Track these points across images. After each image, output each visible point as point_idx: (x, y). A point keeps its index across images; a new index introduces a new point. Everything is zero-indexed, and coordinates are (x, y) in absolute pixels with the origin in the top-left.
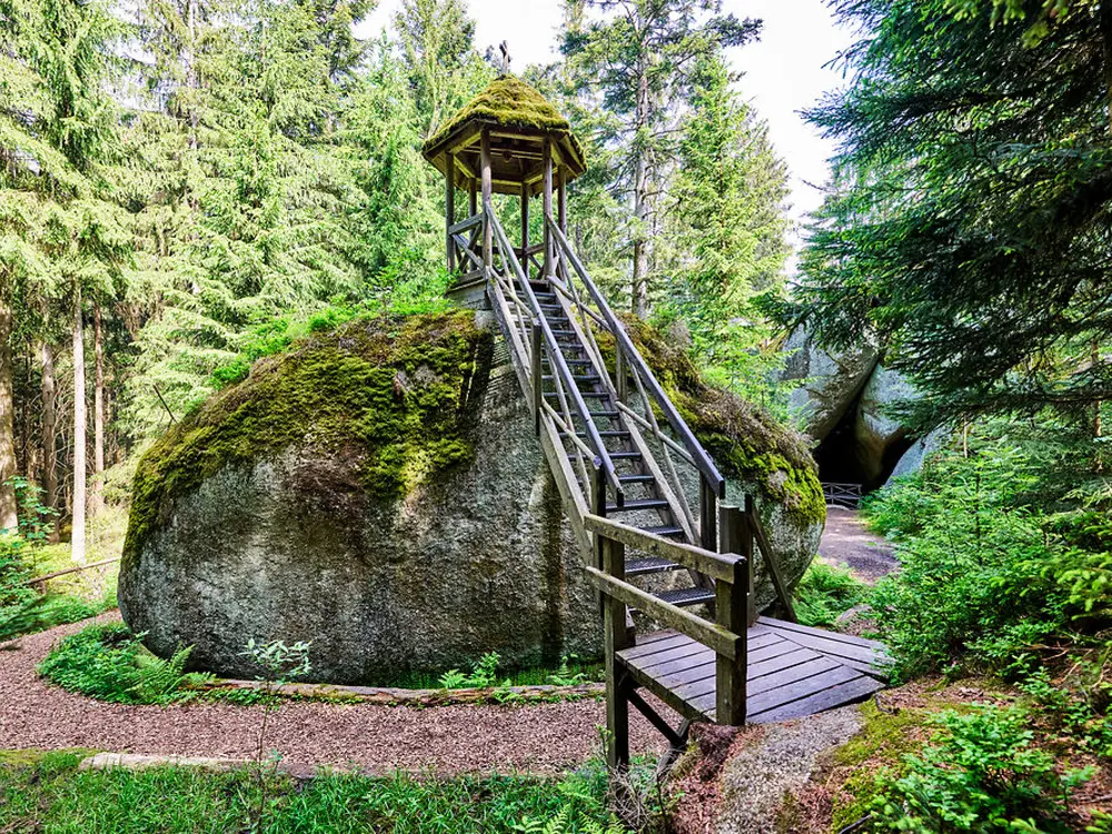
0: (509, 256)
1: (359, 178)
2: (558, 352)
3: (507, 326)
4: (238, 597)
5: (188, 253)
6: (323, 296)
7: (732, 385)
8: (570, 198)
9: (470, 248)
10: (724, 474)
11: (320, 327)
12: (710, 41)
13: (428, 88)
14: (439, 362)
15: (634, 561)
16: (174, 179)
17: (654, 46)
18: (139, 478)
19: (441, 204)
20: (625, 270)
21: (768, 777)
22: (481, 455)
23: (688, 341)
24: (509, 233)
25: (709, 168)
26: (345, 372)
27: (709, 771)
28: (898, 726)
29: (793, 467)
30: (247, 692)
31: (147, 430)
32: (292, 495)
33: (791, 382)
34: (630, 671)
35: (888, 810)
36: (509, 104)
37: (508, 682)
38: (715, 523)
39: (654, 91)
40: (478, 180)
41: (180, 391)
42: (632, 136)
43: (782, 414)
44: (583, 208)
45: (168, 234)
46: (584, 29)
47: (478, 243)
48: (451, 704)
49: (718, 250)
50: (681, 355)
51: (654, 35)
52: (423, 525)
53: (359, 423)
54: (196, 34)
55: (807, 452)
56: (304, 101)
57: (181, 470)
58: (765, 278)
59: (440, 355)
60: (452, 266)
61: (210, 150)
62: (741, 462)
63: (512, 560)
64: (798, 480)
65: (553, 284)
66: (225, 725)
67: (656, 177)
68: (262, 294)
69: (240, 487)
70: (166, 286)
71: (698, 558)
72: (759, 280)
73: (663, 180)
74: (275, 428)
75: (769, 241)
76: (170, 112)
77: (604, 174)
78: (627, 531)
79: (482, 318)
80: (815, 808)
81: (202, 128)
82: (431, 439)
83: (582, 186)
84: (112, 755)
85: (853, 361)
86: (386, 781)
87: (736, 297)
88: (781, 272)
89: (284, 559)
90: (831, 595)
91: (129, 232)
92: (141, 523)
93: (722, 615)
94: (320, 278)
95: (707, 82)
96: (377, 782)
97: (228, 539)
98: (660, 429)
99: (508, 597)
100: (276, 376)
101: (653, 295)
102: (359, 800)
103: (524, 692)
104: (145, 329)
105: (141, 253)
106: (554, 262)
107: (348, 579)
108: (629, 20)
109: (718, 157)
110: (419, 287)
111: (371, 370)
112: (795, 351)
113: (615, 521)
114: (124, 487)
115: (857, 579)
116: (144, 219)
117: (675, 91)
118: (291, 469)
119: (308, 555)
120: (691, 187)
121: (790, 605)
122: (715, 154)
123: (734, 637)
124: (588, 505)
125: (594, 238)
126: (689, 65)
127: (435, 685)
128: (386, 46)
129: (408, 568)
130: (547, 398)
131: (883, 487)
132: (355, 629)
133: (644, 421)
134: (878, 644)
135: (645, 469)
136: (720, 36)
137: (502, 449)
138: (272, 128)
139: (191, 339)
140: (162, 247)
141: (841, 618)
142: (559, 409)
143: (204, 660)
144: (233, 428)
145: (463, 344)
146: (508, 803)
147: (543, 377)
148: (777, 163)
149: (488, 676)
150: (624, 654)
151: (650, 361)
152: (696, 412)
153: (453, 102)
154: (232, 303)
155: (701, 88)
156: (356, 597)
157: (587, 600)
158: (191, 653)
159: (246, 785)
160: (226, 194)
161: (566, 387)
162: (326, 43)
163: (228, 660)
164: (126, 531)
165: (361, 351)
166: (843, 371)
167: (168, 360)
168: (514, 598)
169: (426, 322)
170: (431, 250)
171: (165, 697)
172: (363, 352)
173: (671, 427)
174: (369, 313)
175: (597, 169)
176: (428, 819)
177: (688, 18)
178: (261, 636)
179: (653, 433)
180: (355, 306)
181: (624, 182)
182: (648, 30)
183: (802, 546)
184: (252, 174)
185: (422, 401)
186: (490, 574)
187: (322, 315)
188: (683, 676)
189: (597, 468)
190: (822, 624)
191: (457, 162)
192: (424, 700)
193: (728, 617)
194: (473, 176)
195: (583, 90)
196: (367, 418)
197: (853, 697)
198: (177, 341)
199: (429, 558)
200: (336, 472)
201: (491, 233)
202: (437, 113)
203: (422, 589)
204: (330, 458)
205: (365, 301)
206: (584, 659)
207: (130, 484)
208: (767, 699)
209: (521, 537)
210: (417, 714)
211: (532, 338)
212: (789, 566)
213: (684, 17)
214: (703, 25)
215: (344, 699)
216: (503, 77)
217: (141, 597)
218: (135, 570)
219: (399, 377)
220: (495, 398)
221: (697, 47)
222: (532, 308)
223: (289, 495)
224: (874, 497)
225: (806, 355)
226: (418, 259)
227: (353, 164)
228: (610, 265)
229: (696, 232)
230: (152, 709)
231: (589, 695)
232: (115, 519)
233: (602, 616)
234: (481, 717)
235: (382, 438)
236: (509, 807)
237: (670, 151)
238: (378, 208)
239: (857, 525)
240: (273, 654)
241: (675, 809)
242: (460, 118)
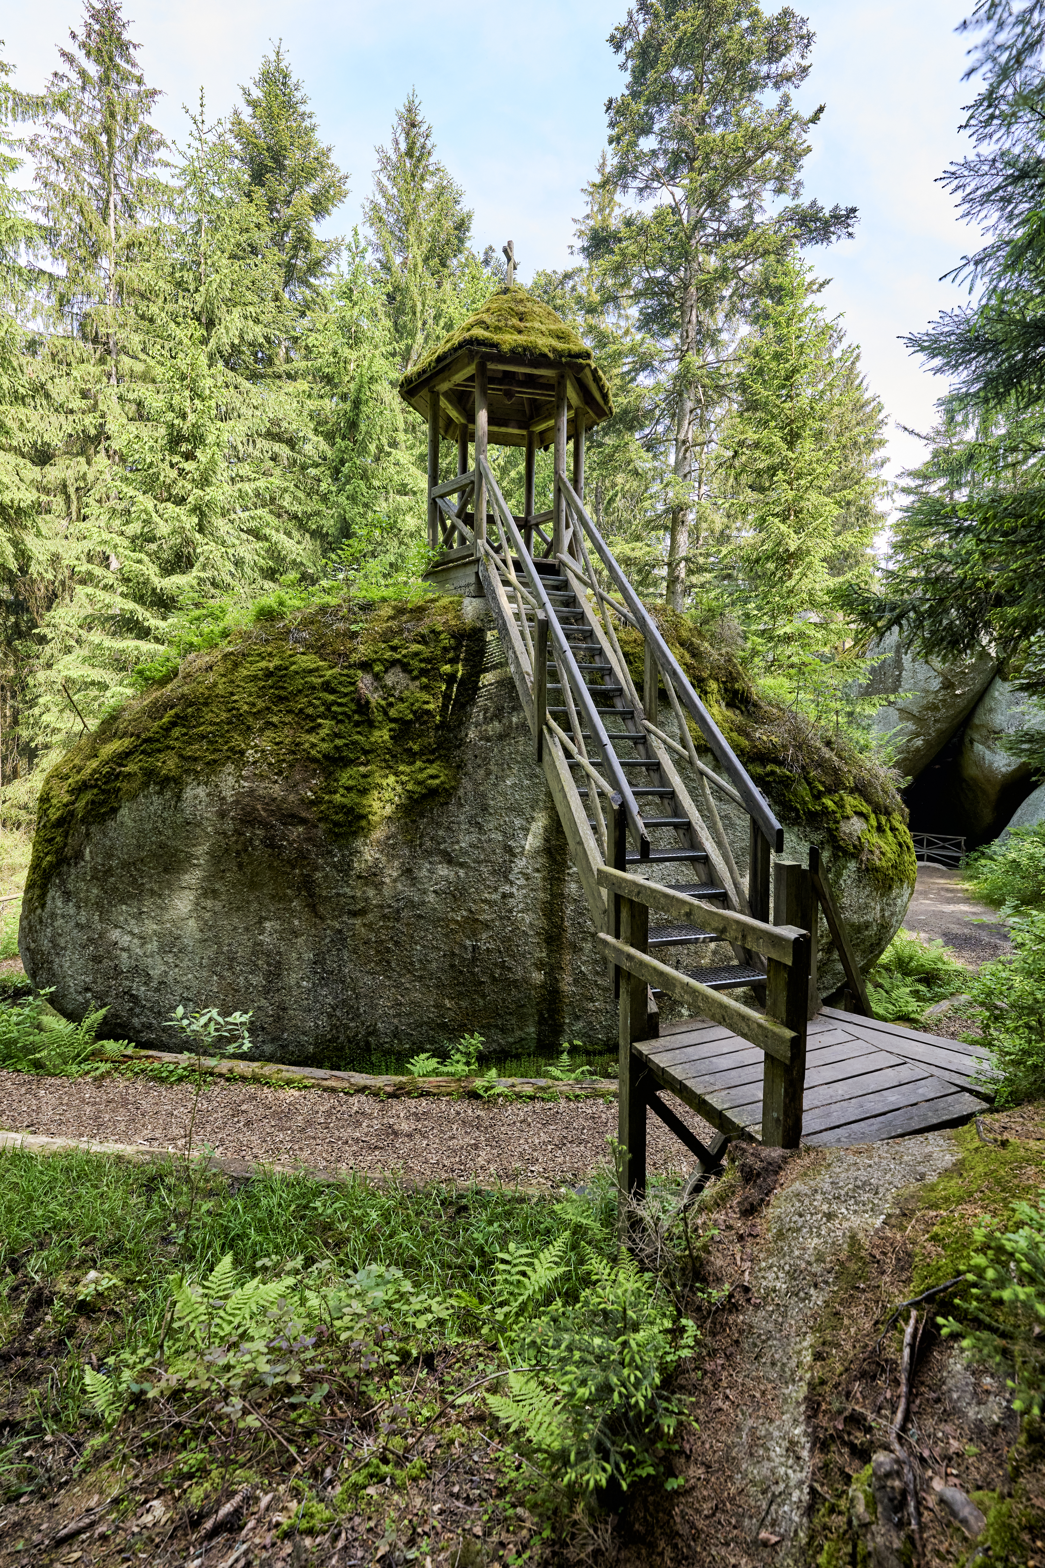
0: (509, 527)
1: (318, 423)
2: (569, 654)
3: (503, 618)
4: (163, 950)
5: (104, 518)
6: (271, 574)
7: (796, 701)
8: (589, 449)
9: (458, 516)
10: (781, 818)
11: (267, 616)
12: (784, 238)
13: (410, 303)
14: (415, 663)
15: (661, 927)
16: (90, 422)
17: (707, 245)
18: (44, 799)
19: (421, 458)
20: (660, 545)
21: (830, 1216)
22: (467, 784)
23: (740, 641)
24: (508, 495)
25: (775, 411)
26: (297, 673)
27: (752, 1204)
28: (1005, 1163)
29: (874, 812)
30: (172, 1067)
31: (56, 738)
32: (229, 826)
33: (875, 699)
34: (651, 1070)
35: (990, 1274)
36: (513, 327)
37: (493, 1072)
38: (768, 882)
39: (705, 307)
40: (471, 426)
41: (94, 692)
42: (673, 367)
43: (862, 742)
44: (607, 463)
45: (82, 493)
46: (615, 223)
47: (469, 509)
48: (421, 1095)
49: (783, 521)
50: (730, 660)
51: (709, 231)
52: (392, 872)
53: (313, 739)
54: (118, 236)
55: (895, 792)
56: (251, 323)
57: (95, 791)
58: (846, 559)
59: (417, 654)
60: (434, 539)
61: (133, 386)
62: (805, 803)
63: (501, 918)
64: (880, 829)
65: (565, 565)
66: (145, 1105)
67: (704, 423)
68: (195, 572)
69: (165, 815)
70: (78, 559)
71: (745, 930)
72: (836, 563)
73: (712, 425)
74: (210, 742)
75: (853, 509)
76: (85, 337)
77: (635, 418)
78: (653, 891)
79: (471, 607)
80: (890, 1264)
81: (124, 358)
82: (403, 762)
83: (606, 434)
84: (13, 1135)
85: (963, 672)
86: (340, 1187)
87: (806, 585)
88: (869, 551)
89: (218, 906)
90: (919, 981)
91: (34, 491)
92: (47, 854)
93: (775, 1003)
94: (267, 551)
95: (778, 293)
96: (328, 1186)
97: (151, 877)
98: (700, 756)
99: (495, 964)
100: (211, 677)
101: (694, 579)
102: (306, 1207)
103: (513, 1086)
104: (52, 613)
105: (48, 517)
106: (567, 537)
107: (296, 934)
108: (675, 210)
109: (789, 396)
110: (391, 565)
111: (330, 672)
112: (882, 657)
113: (636, 876)
114: (25, 807)
115: (954, 962)
116: (53, 473)
117: (733, 306)
118: (228, 793)
119: (248, 902)
120: (751, 436)
121: (863, 991)
122: (784, 392)
123: (789, 1034)
124: (602, 853)
125: (619, 503)
126: (753, 270)
127: (401, 1070)
128: (358, 253)
129: (371, 923)
130: (553, 714)
131: (997, 841)
132: (304, 996)
133: (679, 747)
134: (983, 1051)
135: (677, 810)
136: (798, 231)
137: (493, 777)
138: (211, 357)
139: (107, 626)
140: (74, 508)
141: (931, 1012)
142: (567, 728)
143: (120, 1025)
144: (158, 740)
145: (446, 641)
146: (490, 1223)
147: (549, 686)
148: (867, 403)
149: (468, 1064)
150: (643, 1047)
151: (688, 668)
152: (747, 736)
153: (442, 324)
154: (161, 583)
155: (769, 302)
156: (306, 956)
157: (597, 973)
158: (105, 1017)
159: (170, 1180)
160: (151, 443)
161: (578, 699)
162: (280, 246)
163: (149, 1027)
164: (29, 863)
165: (319, 648)
166: (948, 685)
167: (80, 652)
168: (503, 966)
169: (400, 611)
170: (408, 518)
171: (75, 1068)
172: (320, 648)
173: (713, 754)
174: (328, 599)
175: (625, 412)
176: (391, 1236)
177: (755, 206)
178: (190, 1000)
179: (691, 762)
180: (310, 589)
181: (660, 428)
182: (700, 224)
183: (883, 916)
184: (184, 416)
185: (393, 713)
186: (474, 934)
187: (269, 601)
188: (720, 1081)
189: (616, 807)
190: (904, 1018)
191: (443, 403)
192: (388, 1089)
193: (782, 1008)
194: (463, 421)
195: (611, 305)
196: (323, 732)
197: (945, 1118)
198: (91, 629)
199: (398, 911)
200: (284, 800)
201: (485, 496)
202: (420, 337)
203: (388, 950)
204: (276, 782)
205: (324, 583)
206: (590, 1048)
207: (33, 804)
208: (828, 1115)
209: (514, 890)
210: (378, 1106)
211: (536, 635)
212: (863, 941)
213: (749, 206)
214: (775, 216)
215: (289, 1082)
216: (506, 291)
217: (46, 945)
218: (39, 911)
219: (364, 682)
220: (486, 710)
221: (766, 246)
222: (537, 596)
223: (225, 827)
224: (983, 853)
225: (898, 664)
226: (392, 528)
227: (312, 405)
228: (638, 538)
229: (755, 495)
230: (58, 1082)
231: (596, 1094)
232: (16, 846)
233: (617, 996)
234: (458, 1113)
235: (342, 759)
236: (491, 1229)
237: (723, 387)
238: (342, 462)
239: (957, 891)
240: (206, 1025)
241: (705, 1248)
242: (449, 345)
